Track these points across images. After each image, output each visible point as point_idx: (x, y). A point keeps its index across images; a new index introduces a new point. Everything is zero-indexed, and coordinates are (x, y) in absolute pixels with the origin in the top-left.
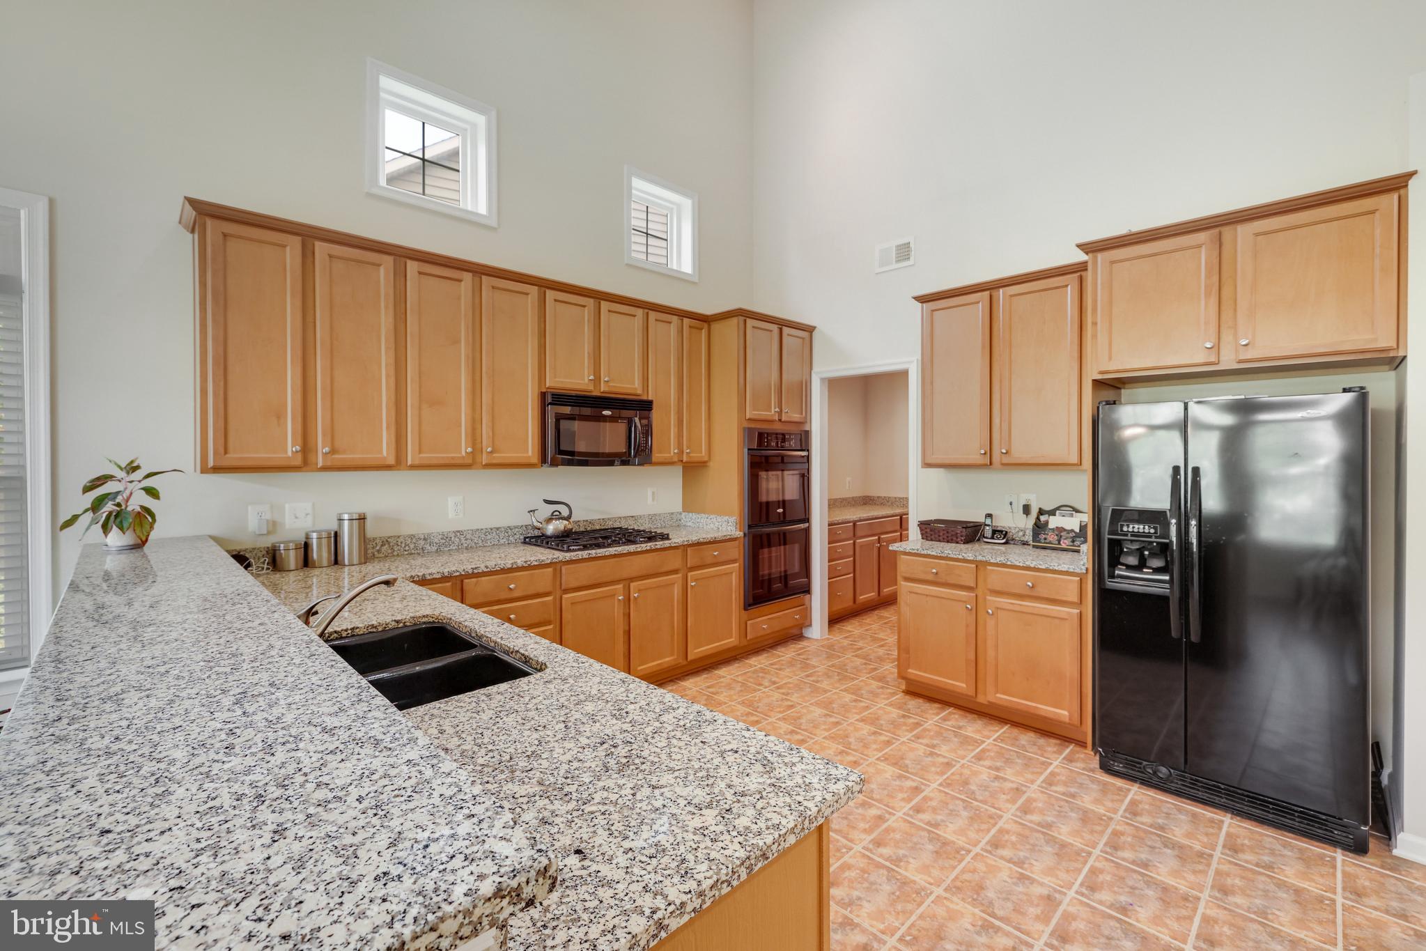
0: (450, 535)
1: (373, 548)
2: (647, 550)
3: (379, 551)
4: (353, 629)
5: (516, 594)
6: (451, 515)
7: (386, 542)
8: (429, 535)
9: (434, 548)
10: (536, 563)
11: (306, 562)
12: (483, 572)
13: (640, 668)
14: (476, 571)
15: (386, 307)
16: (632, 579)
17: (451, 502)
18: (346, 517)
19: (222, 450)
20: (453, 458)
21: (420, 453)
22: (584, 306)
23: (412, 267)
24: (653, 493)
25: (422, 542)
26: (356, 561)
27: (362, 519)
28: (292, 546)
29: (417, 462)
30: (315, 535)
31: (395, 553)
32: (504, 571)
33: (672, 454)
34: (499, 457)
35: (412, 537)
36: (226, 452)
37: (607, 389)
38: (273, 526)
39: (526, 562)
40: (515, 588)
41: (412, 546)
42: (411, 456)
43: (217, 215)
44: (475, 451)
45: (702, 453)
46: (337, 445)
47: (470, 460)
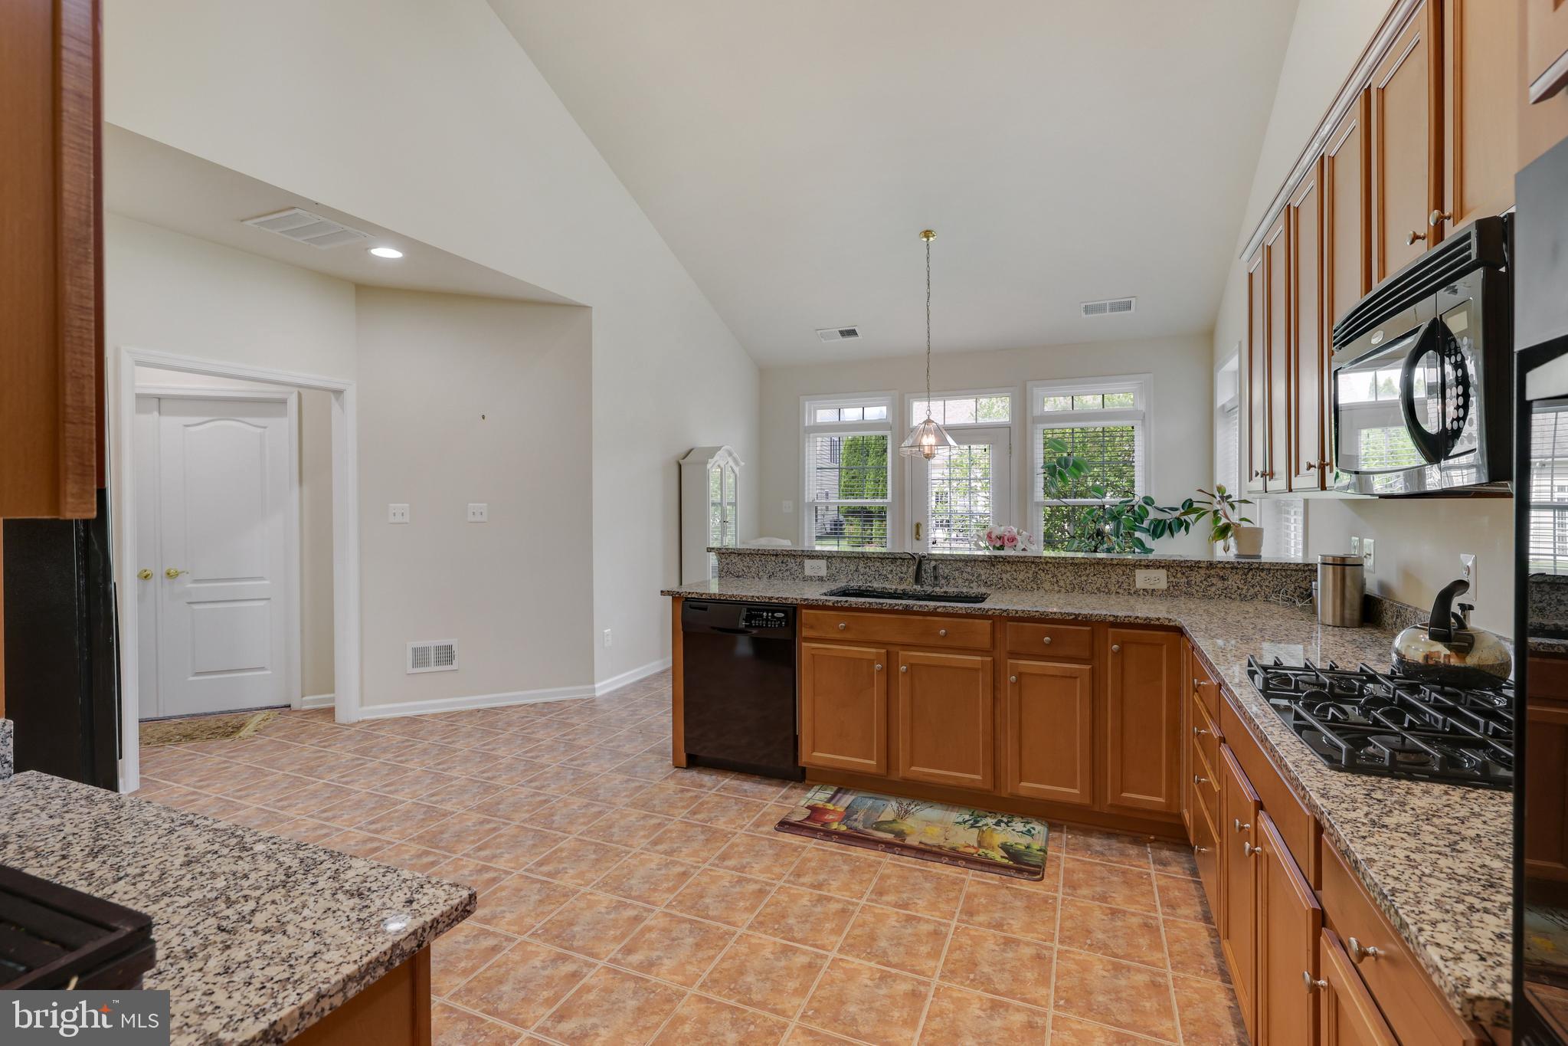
42: (1294, 477)
43: (1247, 259)
44: (1322, 466)
46: (1273, 467)
47: (1319, 482)
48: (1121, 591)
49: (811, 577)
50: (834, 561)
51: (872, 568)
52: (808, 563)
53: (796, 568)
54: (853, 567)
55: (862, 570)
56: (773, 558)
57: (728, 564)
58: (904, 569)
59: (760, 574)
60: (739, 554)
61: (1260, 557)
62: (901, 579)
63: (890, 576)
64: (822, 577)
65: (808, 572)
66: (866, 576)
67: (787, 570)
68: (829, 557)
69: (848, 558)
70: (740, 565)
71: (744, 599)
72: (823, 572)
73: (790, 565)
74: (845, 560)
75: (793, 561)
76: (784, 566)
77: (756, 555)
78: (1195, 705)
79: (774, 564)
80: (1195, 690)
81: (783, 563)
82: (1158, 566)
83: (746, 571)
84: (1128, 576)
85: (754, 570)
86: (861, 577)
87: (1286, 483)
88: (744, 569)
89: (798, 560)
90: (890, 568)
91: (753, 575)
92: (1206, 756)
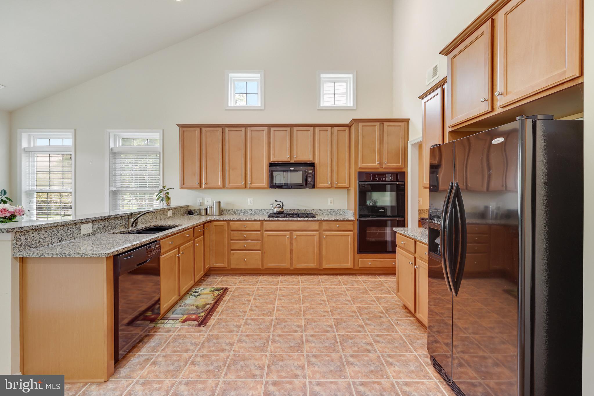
0: (248, 210)
1: (226, 212)
2: (300, 221)
3: (227, 213)
4: (165, 225)
5: (247, 229)
6: (249, 204)
7: (229, 210)
8: (241, 209)
9: (243, 214)
10: (254, 220)
11: (200, 213)
12: (236, 220)
13: (297, 265)
14: (233, 220)
15: (220, 142)
16: (295, 231)
17: (249, 199)
18: (215, 202)
19: (183, 184)
20: (239, 186)
21: (229, 184)
22: (286, 131)
23: (227, 129)
24: (331, 201)
25: (239, 212)
26: (217, 214)
27: (219, 203)
28: (203, 209)
29: (228, 187)
31: (232, 214)
32: (242, 221)
33: (328, 184)
34: (253, 185)
35: (236, 210)
36: (184, 184)
37: (296, 160)
38: (201, 204)
39: (250, 219)
40: (246, 227)
41: (236, 212)
42: (226, 185)
43: (182, 127)
44: (246, 183)
45: (345, 184)
46: (208, 182)
47: (244, 186)
48: (166, 218)
49: (84, 235)
50: (95, 223)
51: (111, 223)
52: (83, 227)
53: (76, 231)
54: (103, 225)
55: (107, 225)
56: (62, 228)
57: (26, 239)
58: (122, 221)
59: (53, 241)
60: (37, 230)
61: (170, 205)
62: (120, 226)
63: (117, 226)
64: (89, 234)
66: (108, 228)
67: (70, 234)
68: (93, 221)
69: (101, 220)
70: (37, 238)
71: (146, 243)
73: (72, 230)
74: (100, 221)
75: (74, 227)
76: (69, 231)
77: (51, 227)
78: (233, 234)
79: (62, 231)
80: (232, 231)
81: (68, 230)
82: (171, 209)
83: (42, 241)
84: (167, 213)
85: (48, 239)
86: (106, 229)
87: (221, 186)
88: (41, 240)
89: (77, 226)
90: (117, 222)
91: (48, 243)
92: (247, 240)
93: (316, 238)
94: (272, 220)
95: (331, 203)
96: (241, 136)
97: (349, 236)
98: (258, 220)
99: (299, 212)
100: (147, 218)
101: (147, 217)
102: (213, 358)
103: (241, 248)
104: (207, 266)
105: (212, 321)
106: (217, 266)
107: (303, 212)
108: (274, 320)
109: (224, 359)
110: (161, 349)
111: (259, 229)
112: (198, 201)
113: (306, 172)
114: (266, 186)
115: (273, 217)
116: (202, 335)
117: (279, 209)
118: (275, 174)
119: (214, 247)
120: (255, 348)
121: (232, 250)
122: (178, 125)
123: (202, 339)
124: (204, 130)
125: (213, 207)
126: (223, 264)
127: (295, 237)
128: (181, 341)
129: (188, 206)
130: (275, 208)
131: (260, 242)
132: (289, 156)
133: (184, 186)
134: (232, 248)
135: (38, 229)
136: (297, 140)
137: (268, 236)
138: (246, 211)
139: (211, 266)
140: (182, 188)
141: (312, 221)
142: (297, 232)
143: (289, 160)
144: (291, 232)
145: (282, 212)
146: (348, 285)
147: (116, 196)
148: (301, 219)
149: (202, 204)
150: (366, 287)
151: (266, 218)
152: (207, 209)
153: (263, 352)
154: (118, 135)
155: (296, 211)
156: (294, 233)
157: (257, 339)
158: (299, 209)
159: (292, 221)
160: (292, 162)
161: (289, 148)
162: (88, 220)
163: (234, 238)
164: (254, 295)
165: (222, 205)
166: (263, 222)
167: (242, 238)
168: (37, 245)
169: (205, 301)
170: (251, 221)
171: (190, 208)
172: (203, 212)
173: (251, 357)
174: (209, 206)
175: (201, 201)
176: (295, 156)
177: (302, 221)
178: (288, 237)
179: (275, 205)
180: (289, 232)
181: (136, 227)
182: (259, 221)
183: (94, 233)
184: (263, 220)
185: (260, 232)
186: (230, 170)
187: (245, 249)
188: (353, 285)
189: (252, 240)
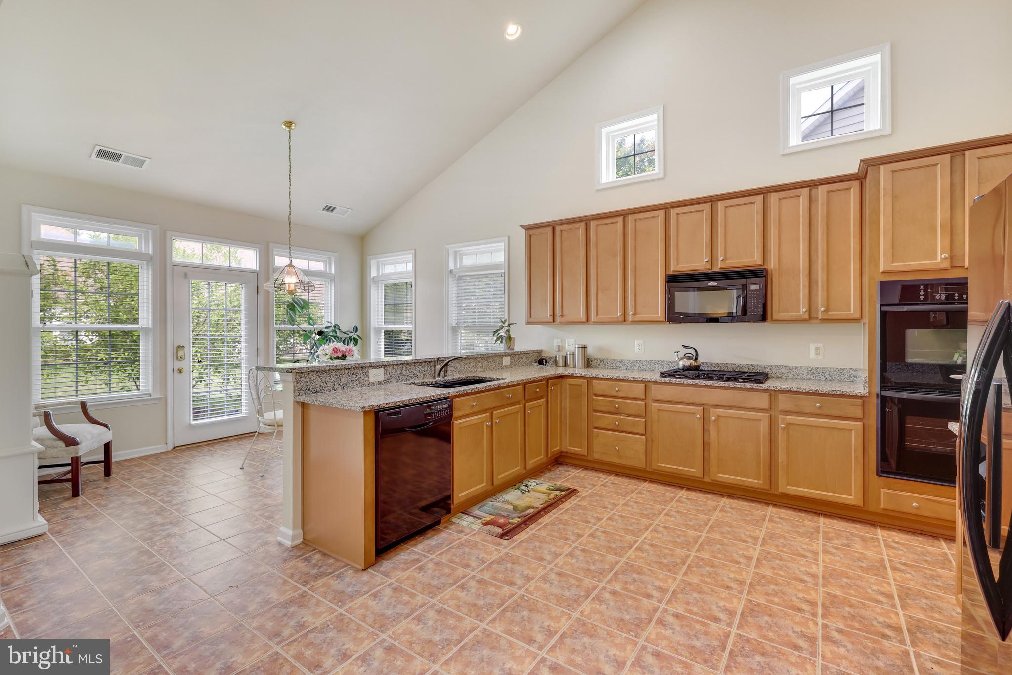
0: (634, 362)
2: (724, 386)
3: (599, 365)
5: (621, 394)
6: (636, 350)
7: (602, 361)
8: (622, 360)
9: (625, 368)
10: (632, 379)
11: (556, 363)
12: (601, 378)
13: (719, 475)
14: (597, 377)
15: (583, 248)
16: (715, 407)
17: (636, 342)
18: (577, 346)
19: (529, 317)
20: (612, 318)
21: (597, 315)
22: (702, 210)
23: (593, 224)
24: (817, 349)
25: (620, 364)
26: (581, 366)
27: (584, 347)
28: (561, 357)
29: (596, 320)
30: (568, 353)
31: (606, 367)
32: (611, 379)
33: (801, 313)
34: (638, 318)
35: (614, 360)
36: (531, 317)
37: (723, 266)
38: (559, 349)
39: (625, 377)
40: (619, 390)
41: (614, 365)
42: (593, 318)
43: (528, 228)
44: (625, 314)
45: (850, 311)
46: (564, 313)
47: (622, 319)
48: (499, 368)
49: (373, 383)
50: (388, 369)
51: (410, 370)
52: (372, 372)
53: (363, 377)
54: (399, 372)
55: (404, 373)
56: (346, 372)
57: (307, 382)
58: (426, 369)
59: (335, 387)
62: (424, 375)
63: (419, 374)
64: (381, 382)
65: (372, 379)
66: (406, 377)
67: (357, 380)
68: (385, 366)
69: (397, 365)
70: (318, 382)
71: (425, 399)
72: (382, 378)
73: (359, 376)
74: (395, 367)
75: (361, 372)
76: (355, 377)
77: (333, 370)
78: (597, 401)
79: (347, 376)
80: (596, 395)
81: (353, 374)
82: (509, 355)
83: (324, 386)
84: (501, 360)
85: (330, 384)
86: (404, 377)
87: (584, 320)
88: (322, 384)
89: (365, 371)
90: (418, 369)
91: (330, 388)
92: (621, 414)
93: (764, 427)
94: (666, 381)
95: (817, 354)
96: (617, 232)
97: (851, 430)
98: (640, 380)
99: (736, 370)
100: (466, 366)
101: (466, 364)
102: (491, 589)
103: (611, 427)
104: (555, 449)
105: (522, 536)
106: (573, 452)
107: (746, 371)
108: (620, 564)
109: (506, 596)
110: (439, 552)
111: (642, 396)
112: (556, 344)
113: (745, 288)
114: (663, 319)
115: (673, 376)
116: (497, 550)
117: (688, 363)
118: (678, 294)
119: (568, 418)
120: (560, 600)
121: (596, 428)
122: (522, 227)
123: (495, 556)
124: (558, 229)
125: (574, 354)
126: (581, 450)
127: (713, 418)
128: (467, 550)
129: (540, 352)
130: (681, 359)
131: (644, 420)
132: (707, 260)
133: (531, 320)
134: (597, 425)
135: (319, 372)
136: (726, 226)
137: (659, 410)
138: (631, 362)
139: (563, 450)
140: (528, 323)
141: (752, 389)
142: (718, 410)
143: (709, 267)
144: (706, 407)
145: (696, 368)
146: (836, 542)
147: (457, 335)
148: (727, 384)
149: (561, 349)
150: (886, 558)
151: (656, 377)
152: (566, 357)
153: (568, 610)
154: (459, 251)
155: (729, 367)
156: (712, 410)
157: (571, 585)
158: (737, 363)
159: (706, 386)
160: (716, 269)
161: (709, 244)
162: (378, 364)
163: (599, 408)
164: (613, 512)
165: (590, 351)
166: (650, 384)
167: (612, 410)
168: (318, 389)
169: (530, 502)
170: (628, 381)
171: (544, 355)
172: (561, 362)
173: (545, 609)
174: (570, 352)
175: (560, 344)
176: (721, 258)
177: (729, 388)
178: (698, 416)
179: (681, 355)
180: (701, 408)
181: (446, 378)
182: (642, 381)
183: (387, 381)
184: (649, 381)
185: (643, 402)
186: (599, 292)
187: (616, 428)
188: (848, 546)
189: (629, 416)
